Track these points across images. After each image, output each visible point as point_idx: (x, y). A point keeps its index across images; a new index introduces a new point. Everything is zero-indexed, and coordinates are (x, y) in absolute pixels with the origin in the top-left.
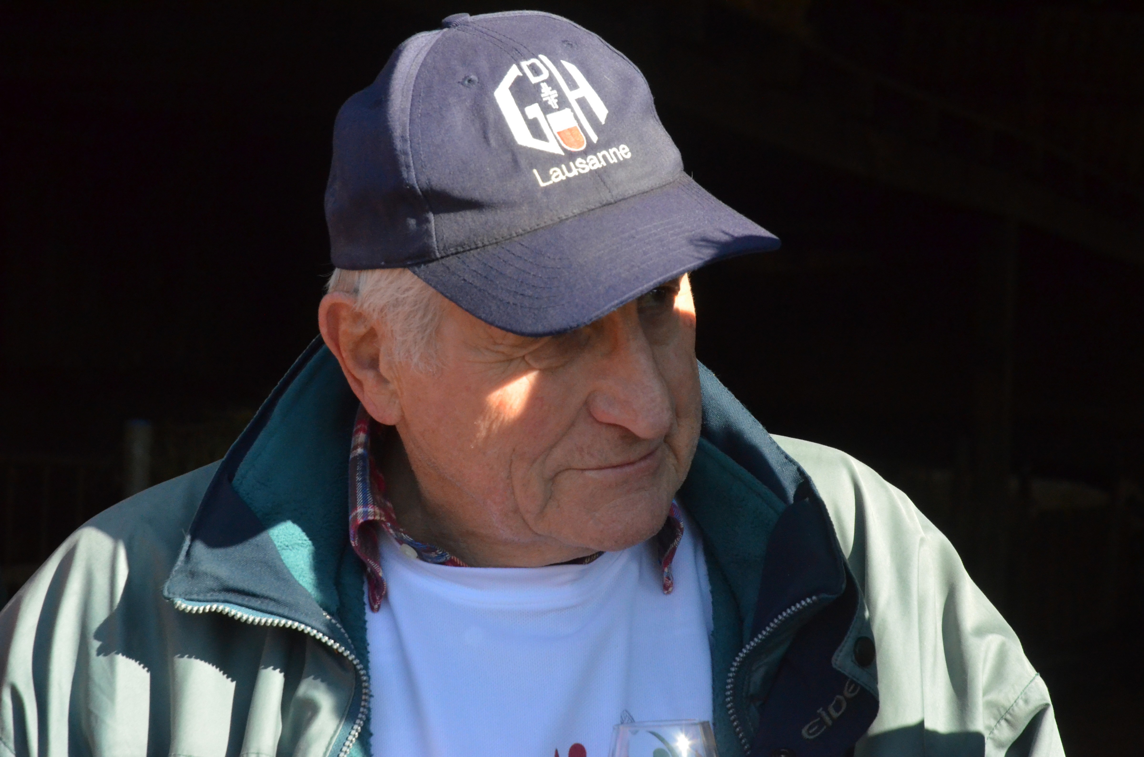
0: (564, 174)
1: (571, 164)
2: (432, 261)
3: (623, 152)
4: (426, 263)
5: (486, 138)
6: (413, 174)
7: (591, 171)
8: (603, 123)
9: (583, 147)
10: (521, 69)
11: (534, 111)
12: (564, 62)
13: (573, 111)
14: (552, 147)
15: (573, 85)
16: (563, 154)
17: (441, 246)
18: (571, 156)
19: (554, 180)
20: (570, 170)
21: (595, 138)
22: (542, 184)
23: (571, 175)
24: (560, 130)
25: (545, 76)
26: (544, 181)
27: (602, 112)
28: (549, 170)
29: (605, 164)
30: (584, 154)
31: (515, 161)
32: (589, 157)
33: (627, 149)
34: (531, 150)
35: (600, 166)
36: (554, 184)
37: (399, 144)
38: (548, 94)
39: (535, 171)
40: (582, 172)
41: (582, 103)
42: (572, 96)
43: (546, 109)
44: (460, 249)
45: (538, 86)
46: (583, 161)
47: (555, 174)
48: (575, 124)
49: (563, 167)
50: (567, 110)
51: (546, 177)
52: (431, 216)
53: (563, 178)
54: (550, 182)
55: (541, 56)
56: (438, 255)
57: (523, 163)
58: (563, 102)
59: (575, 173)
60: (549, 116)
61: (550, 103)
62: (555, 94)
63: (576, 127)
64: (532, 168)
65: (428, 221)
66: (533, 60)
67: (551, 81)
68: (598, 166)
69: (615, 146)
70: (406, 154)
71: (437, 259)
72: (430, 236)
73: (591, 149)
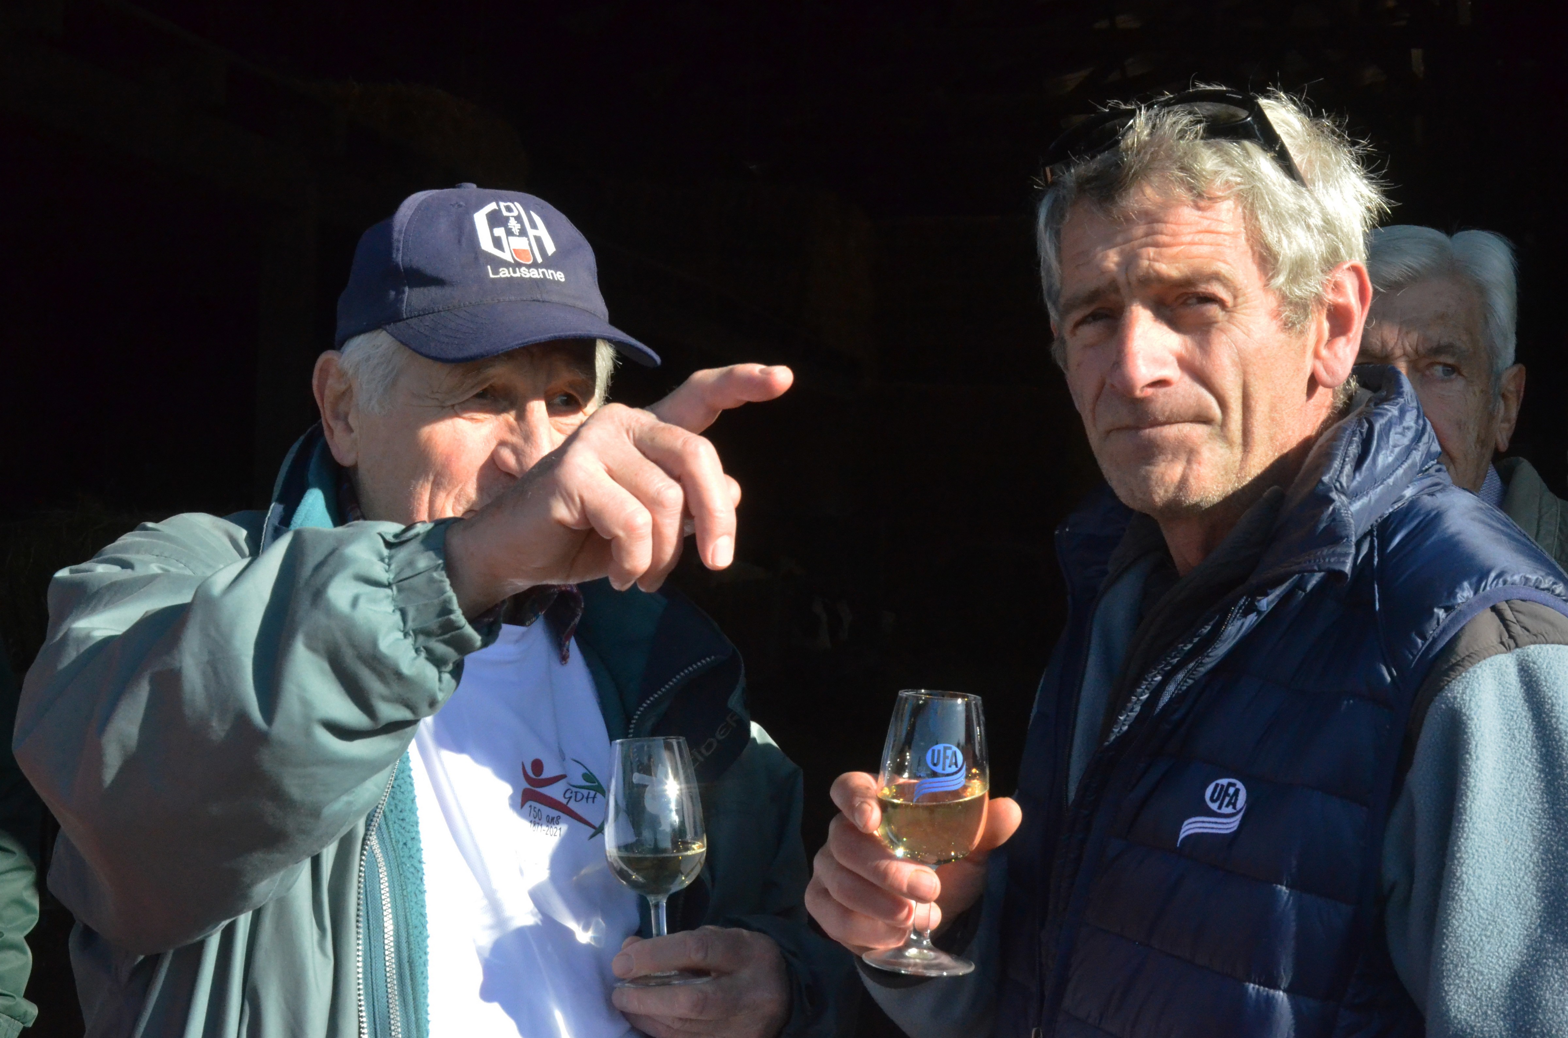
0: (509, 273)
1: (517, 269)
2: (400, 321)
3: (560, 276)
4: (395, 322)
5: (459, 242)
6: (400, 255)
7: (530, 278)
8: (550, 255)
9: (530, 262)
10: (498, 205)
11: (500, 232)
12: (532, 213)
13: (529, 240)
14: (507, 256)
15: (534, 226)
16: (513, 262)
17: (409, 309)
18: (518, 265)
19: (501, 275)
20: (515, 272)
21: (540, 260)
22: (492, 276)
23: (515, 275)
24: (517, 248)
25: (515, 213)
26: (493, 274)
27: (551, 249)
28: (499, 268)
29: (542, 277)
30: (529, 267)
31: (476, 258)
32: (531, 270)
33: (563, 276)
34: (490, 254)
35: (538, 277)
36: (501, 278)
37: (396, 235)
38: (513, 225)
39: (489, 267)
40: (523, 276)
41: (538, 240)
42: (531, 232)
43: (509, 233)
44: (421, 313)
45: (507, 218)
46: (527, 270)
47: (503, 272)
48: (528, 248)
49: (511, 269)
50: (525, 239)
51: (496, 272)
52: (407, 289)
53: (508, 275)
54: (498, 276)
55: (516, 203)
56: (405, 316)
57: (482, 260)
58: (523, 233)
59: (518, 275)
60: (510, 238)
61: (513, 230)
62: (519, 226)
63: (527, 250)
64: (487, 264)
65: (404, 292)
66: (509, 204)
67: (518, 219)
68: (536, 276)
69: (554, 270)
70: (399, 241)
71: (404, 320)
72: (403, 302)
73: (535, 265)
